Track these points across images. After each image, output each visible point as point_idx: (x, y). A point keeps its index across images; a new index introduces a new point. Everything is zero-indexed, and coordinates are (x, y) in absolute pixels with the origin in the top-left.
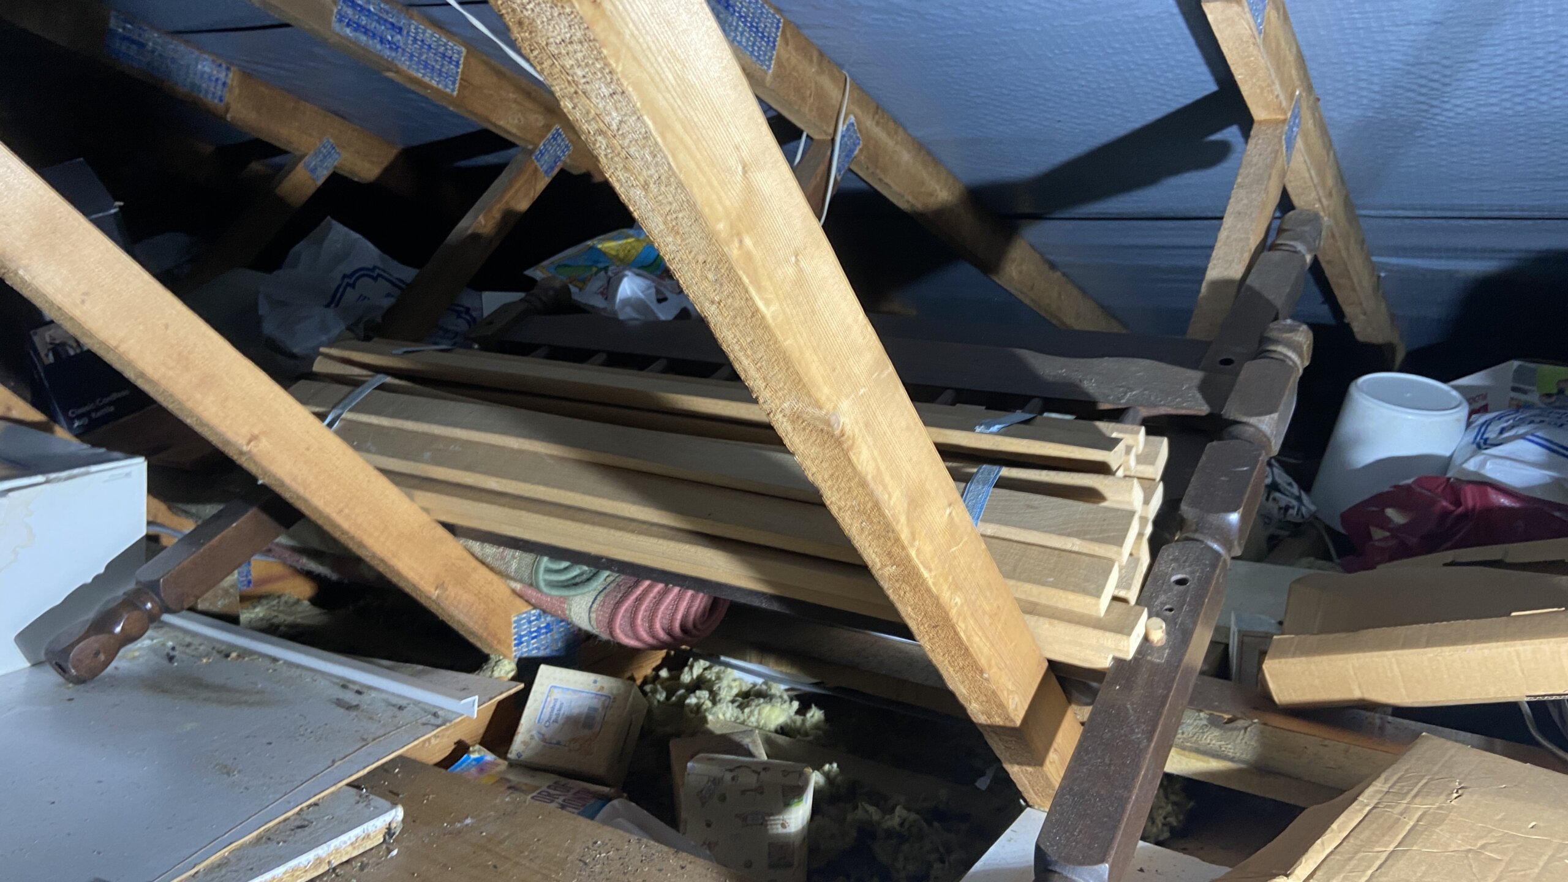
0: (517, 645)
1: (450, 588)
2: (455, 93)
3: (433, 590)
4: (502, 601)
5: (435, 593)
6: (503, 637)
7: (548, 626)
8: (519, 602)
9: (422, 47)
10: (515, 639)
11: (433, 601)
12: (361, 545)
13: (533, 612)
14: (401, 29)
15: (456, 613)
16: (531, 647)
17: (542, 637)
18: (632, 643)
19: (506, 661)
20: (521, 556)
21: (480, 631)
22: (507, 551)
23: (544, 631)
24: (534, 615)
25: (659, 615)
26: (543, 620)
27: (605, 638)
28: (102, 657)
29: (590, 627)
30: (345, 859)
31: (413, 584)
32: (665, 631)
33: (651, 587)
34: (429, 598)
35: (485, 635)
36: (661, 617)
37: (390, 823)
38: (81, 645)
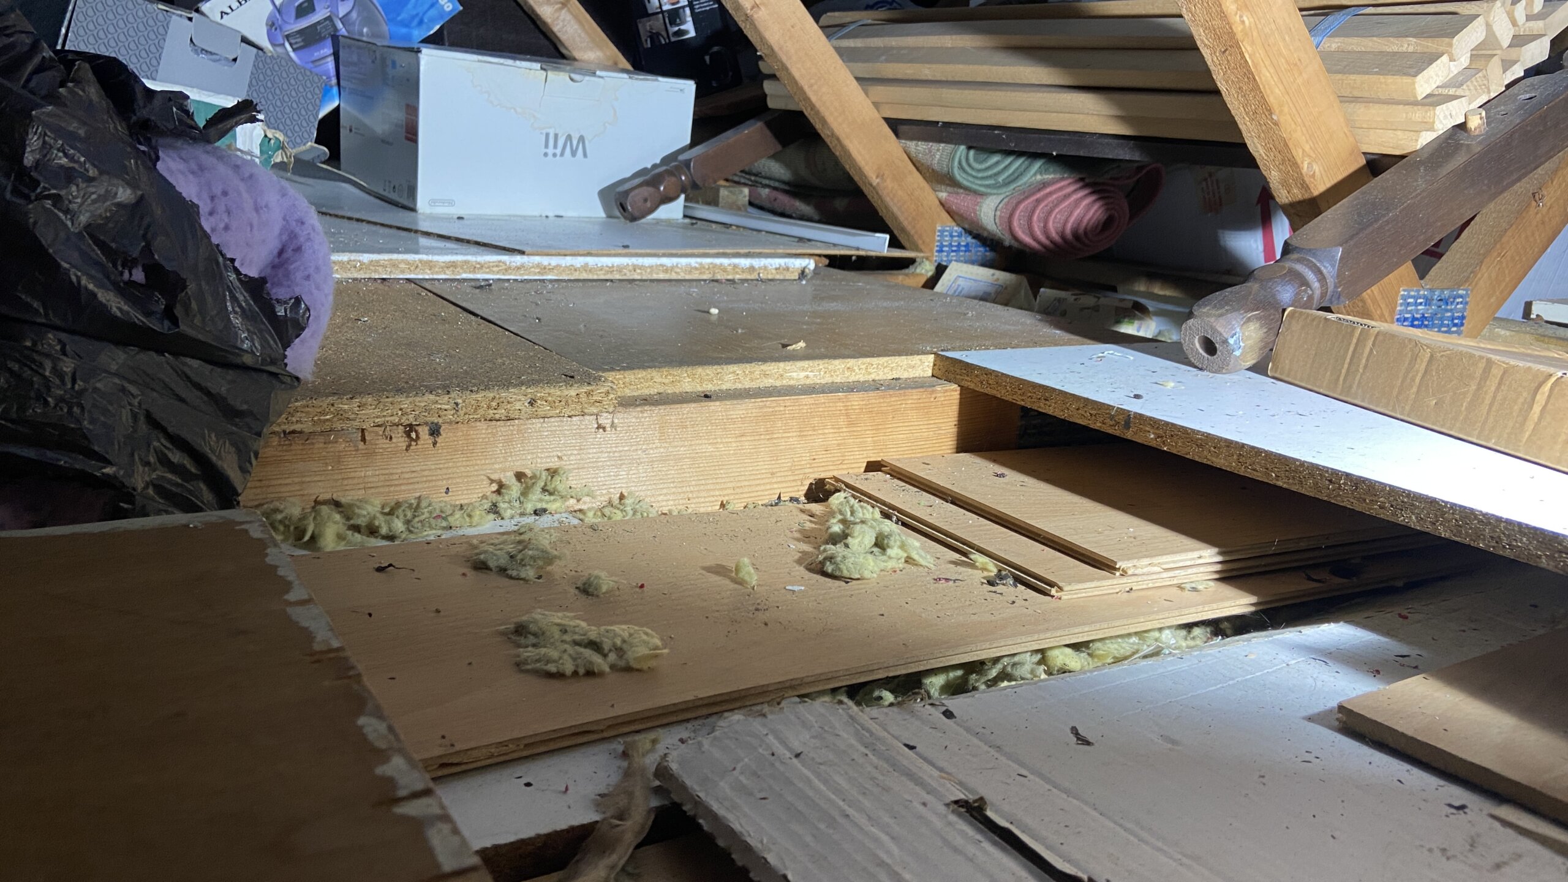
0: (938, 251)
1: (888, 181)
3: (874, 178)
4: (930, 208)
5: (875, 181)
6: (927, 240)
7: (967, 246)
8: (945, 215)
10: (937, 246)
11: (874, 188)
12: (824, 122)
13: (956, 228)
15: (891, 204)
16: (948, 258)
17: (961, 254)
18: (1027, 239)
19: (927, 263)
20: (943, 148)
21: (909, 228)
22: (934, 146)
23: (963, 249)
24: (956, 231)
25: (1053, 216)
26: (963, 239)
27: (1008, 241)
28: (649, 204)
29: (995, 226)
30: (770, 277)
31: (860, 168)
32: (1057, 233)
33: (1051, 193)
34: (871, 185)
35: (912, 232)
36: (1055, 217)
37: (804, 268)
38: (636, 191)
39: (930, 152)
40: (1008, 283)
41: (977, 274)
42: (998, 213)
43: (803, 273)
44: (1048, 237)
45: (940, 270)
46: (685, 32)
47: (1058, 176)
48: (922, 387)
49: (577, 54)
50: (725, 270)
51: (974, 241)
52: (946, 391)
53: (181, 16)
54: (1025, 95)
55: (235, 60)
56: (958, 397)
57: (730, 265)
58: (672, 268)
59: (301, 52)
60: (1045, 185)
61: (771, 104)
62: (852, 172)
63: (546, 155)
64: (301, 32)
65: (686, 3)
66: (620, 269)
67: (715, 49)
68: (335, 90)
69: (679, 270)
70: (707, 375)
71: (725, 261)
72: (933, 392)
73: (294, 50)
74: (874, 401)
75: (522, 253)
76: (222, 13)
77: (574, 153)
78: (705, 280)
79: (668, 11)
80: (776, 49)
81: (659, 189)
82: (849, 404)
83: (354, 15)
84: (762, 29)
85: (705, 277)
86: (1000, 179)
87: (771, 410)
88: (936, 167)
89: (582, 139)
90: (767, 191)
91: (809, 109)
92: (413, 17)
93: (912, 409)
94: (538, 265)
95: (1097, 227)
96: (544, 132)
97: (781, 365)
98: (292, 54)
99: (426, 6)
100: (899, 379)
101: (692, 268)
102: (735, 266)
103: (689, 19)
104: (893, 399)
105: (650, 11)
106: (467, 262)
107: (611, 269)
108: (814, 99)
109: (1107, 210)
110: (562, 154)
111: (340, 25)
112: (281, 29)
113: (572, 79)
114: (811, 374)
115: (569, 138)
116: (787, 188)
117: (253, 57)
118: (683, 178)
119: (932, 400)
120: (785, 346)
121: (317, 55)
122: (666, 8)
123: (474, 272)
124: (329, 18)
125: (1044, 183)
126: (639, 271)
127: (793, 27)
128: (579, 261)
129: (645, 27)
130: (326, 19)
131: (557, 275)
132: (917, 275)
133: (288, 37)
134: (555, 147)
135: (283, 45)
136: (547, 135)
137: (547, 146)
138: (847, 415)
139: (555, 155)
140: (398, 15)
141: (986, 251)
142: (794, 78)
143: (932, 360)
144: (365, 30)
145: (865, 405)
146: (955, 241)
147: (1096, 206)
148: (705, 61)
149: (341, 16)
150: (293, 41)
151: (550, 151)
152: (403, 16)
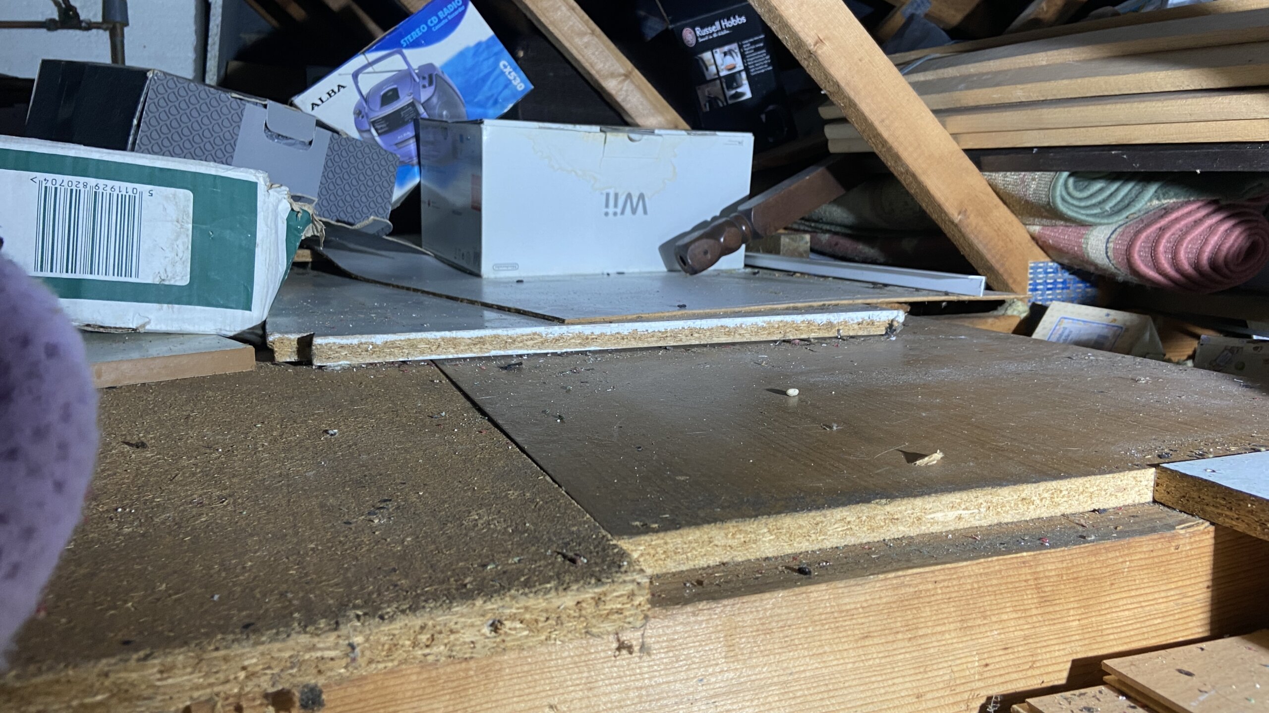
0: (1032, 290)
1: (972, 217)
3: (956, 215)
4: (1020, 244)
5: (957, 218)
6: (1019, 279)
7: (1064, 282)
8: (1038, 251)
10: (1030, 284)
11: (956, 226)
12: (897, 158)
13: (1051, 264)
15: (976, 242)
16: (1045, 297)
17: (1058, 291)
18: (1152, 274)
19: (1020, 303)
20: (1040, 177)
21: (997, 266)
22: (1028, 176)
23: (1060, 286)
24: (1051, 268)
25: (1185, 245)
26: (1060, 275)
27: (1123, 274)
28: (709, 256)
29: (1106, 261)
30: (851, 334)
31: (939, 206)
32: (1190, 265)
33: (1177, 220)
34: (952, 223)
35: (1001, 271)
36: (1187, 247)
37: (892, 321)
38: (697, 244)
39: (1023, 181)
40: (1128, 324)
41: (1087, 315)
42: (1111, 245)
43: (891, 328)
44: (1178, 270)
45: (1037, 312)
46: (742, 94)
47: (1181, 200)
48: (1153, 530)
49: (639, 121)
50: (797, 329)
51: (1072, 277)
52: (1194, 534)
53: (256, 104)
54: (1160, 104)
55: (310, 143)
56: (1212, 541)
57: (803, 322)
58: (736, 329)
59: (386, 137)
60: (1166, 211)
61: (833, 148)
62: (929, 210)
63: (607, 214)
64: (386, 118)
65: (742, 68)
66: (675, 334)
67: (771, 107)
68: (416, 169)
69: (743, 332)
70: (801, 527)
71: (798, 318)
72: (1173, 538)
73: (379, 134)
74: (1080, 561)
75: (561, 321)
76: (313, 104)
77: (634, 211)
78: (775, 341)
79: (725, 77)
80: (842, 84)
81: (719, 240)
82: (1040, 568)
83: (435, 100)
84: (826, 64)
85: (775, 338)
86: (1108, 207)
87: (912, 590)
88: (1031, 198)
89: (642, 197)
90: (827, 236)
91: (880, 146)
92: (488, 99)
93: (1141, 568)
94: (579, 335)
95: (1239, 253)
96: (605, 192)
97: (918, 502)
98: (378, 139)
99: (500, 88)
100: (1105, 510)
101: (758, 328)
102: (810, 323)
103: (745, 82)
104: (1110, 555)
105: (708, 78)
106: (496, 337)
107: (664, 335)
108: (885, 134)
109: (1249, 236)
110: (623, 213)
111: (421, 110)
112: (367, 117)
113: (631, 139)
114: (965, 514)
115: (629, 196)
116: (848, 231)
117: (328, 141)
118: (744, 228)
119: (1172, 550)
120: (912, 457)
121: (400, 138)
122: (722, 74)
123: (505, 348)
124: (412, 104)
125: (1165, 209)
126: (696, 335)
127: (860, 60)
128: (626, 328)
129: (704, 92)
130: (408, 105)
131: (601, 345)
132: (1009, 317)
133: (374, 123)
134: (616, 206)
135: (369, 131)
136: (608, 195)
137: (607, 206)
138: (1038, 588)
139: (615, 214)
140: (475, 97)
141: (1087, 287)
142: (863, 114)
143: (1153, 477)
144: (445, 113)
145: (1068, 568)
146: (1050, 278)
147: (1237, 232)
148: (761, 119)
149: (423, 100)
150: (378, 127)
151: (611, 210)
152: (480, 97)
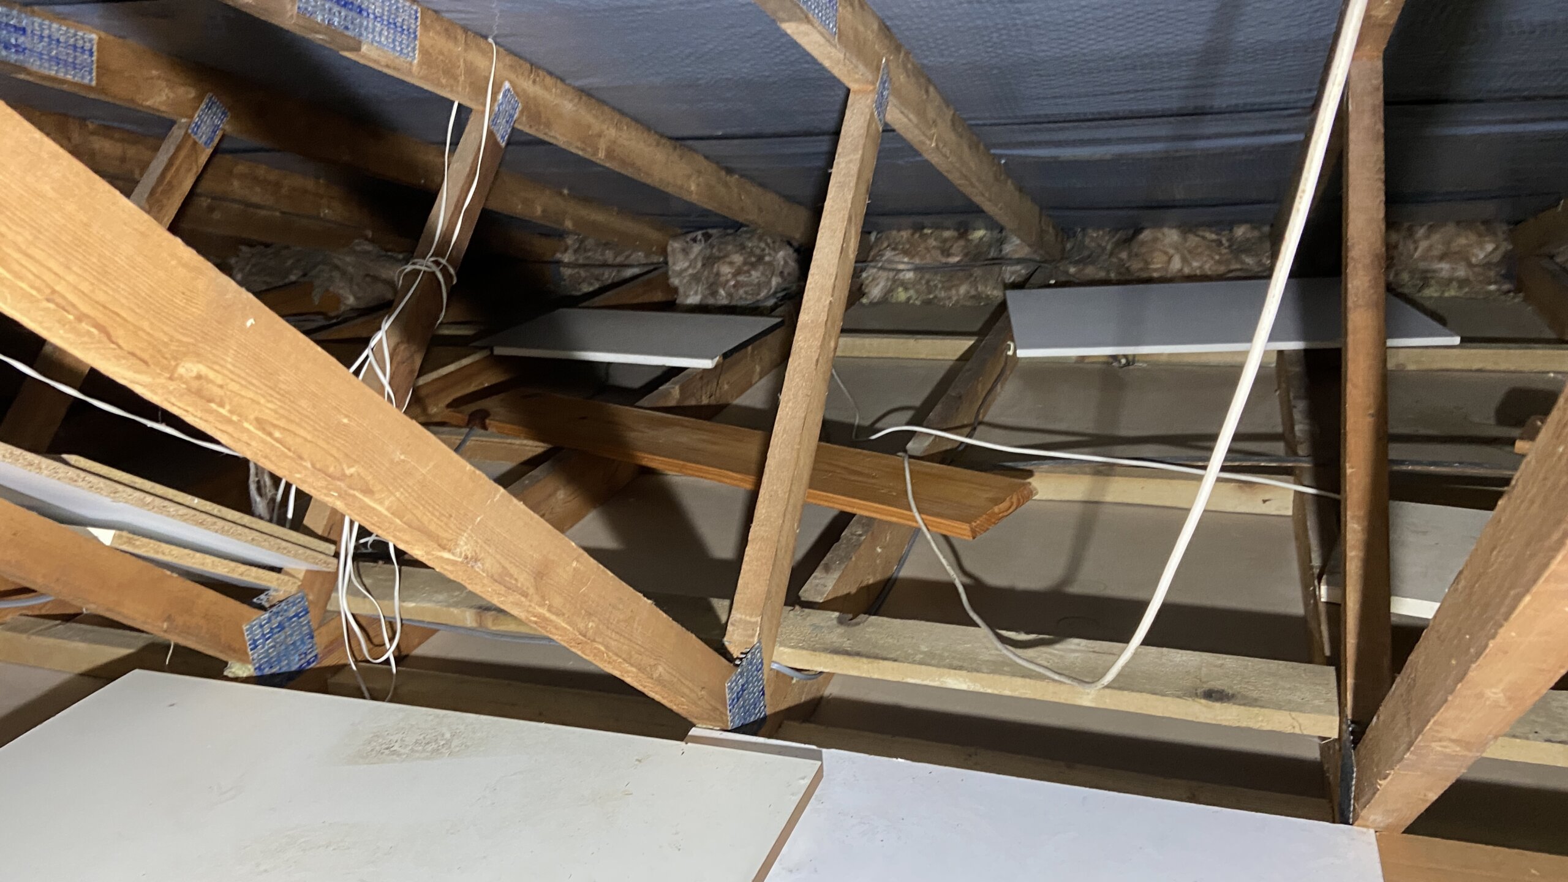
2: (94, 83)
9: (50, 44)
14: (24, 30)
